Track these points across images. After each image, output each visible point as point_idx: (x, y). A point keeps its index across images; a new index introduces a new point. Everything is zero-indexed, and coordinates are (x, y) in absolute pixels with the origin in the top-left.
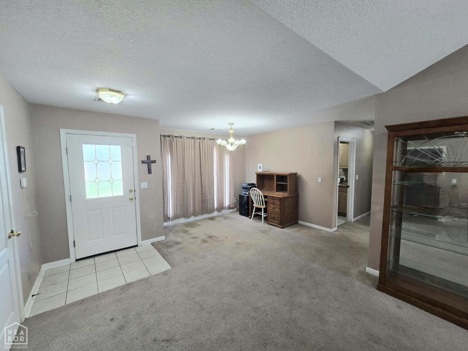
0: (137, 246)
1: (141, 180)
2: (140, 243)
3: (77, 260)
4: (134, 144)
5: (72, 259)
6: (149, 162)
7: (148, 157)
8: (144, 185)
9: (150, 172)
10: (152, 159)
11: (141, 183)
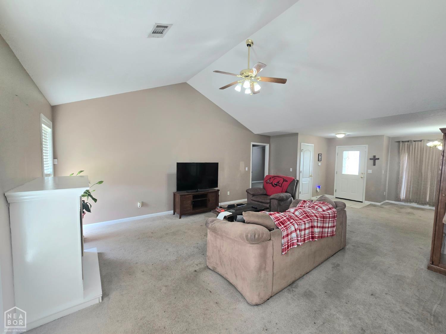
0: (362, 202)
1: (368, 168)
2: (364, 201)
3: (336, 198)
4: (367, 150)
5: (334, 196)
6: (374, 159)
7: (374, 156)
8: (370, 171)
9: (374, 164)
10: (377, 157)
11: (368, 170)
